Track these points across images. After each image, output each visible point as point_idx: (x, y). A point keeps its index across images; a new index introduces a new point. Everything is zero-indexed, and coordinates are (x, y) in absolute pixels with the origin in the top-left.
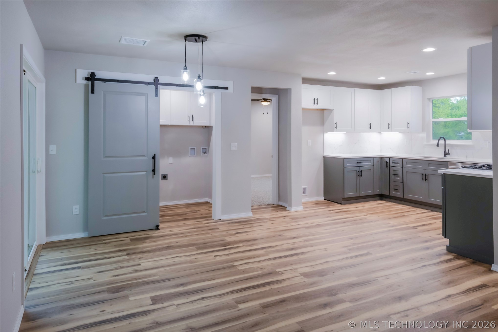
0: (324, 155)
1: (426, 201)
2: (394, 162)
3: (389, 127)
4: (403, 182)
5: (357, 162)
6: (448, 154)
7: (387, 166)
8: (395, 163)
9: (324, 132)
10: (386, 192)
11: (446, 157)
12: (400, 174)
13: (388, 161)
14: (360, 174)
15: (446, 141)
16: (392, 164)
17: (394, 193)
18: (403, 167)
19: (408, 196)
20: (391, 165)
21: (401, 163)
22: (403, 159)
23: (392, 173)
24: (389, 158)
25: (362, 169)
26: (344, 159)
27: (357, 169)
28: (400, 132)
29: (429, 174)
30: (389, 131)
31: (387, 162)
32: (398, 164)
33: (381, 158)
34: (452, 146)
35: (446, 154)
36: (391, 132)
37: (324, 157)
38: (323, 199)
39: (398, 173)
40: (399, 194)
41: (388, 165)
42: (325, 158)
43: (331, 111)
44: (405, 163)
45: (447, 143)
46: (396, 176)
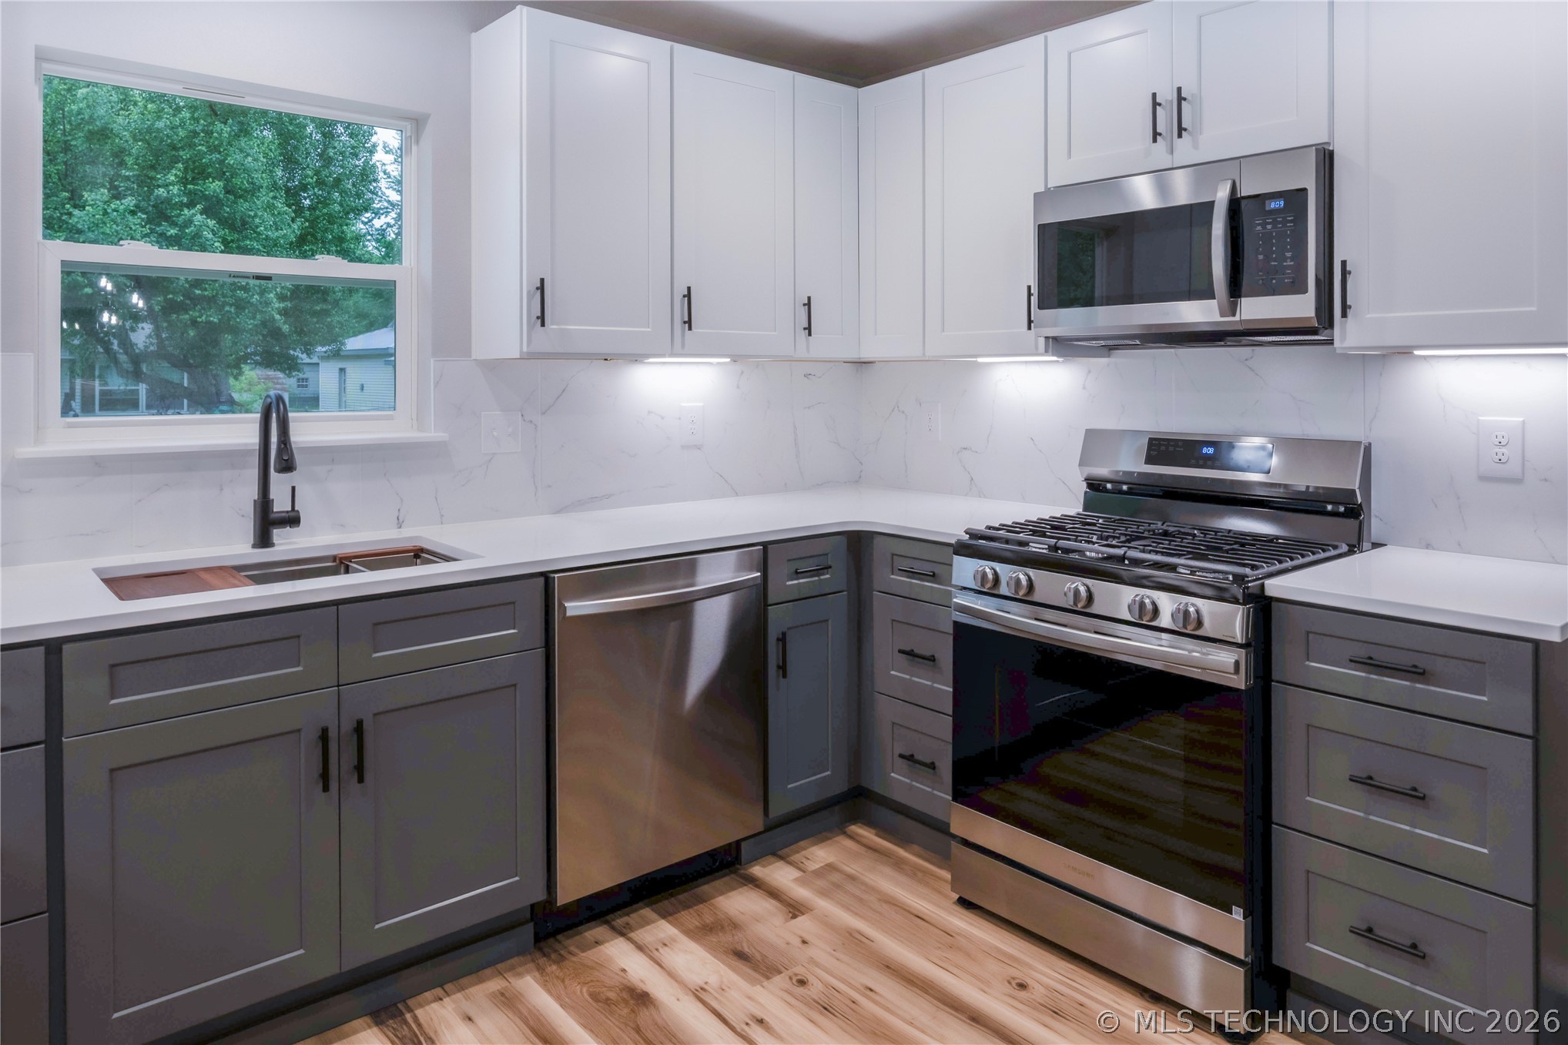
4: (54, 904)
6: (292, 520)
11: (272, 544)
22: (53, 647)
29: (377, 715)
44: (78, 687)
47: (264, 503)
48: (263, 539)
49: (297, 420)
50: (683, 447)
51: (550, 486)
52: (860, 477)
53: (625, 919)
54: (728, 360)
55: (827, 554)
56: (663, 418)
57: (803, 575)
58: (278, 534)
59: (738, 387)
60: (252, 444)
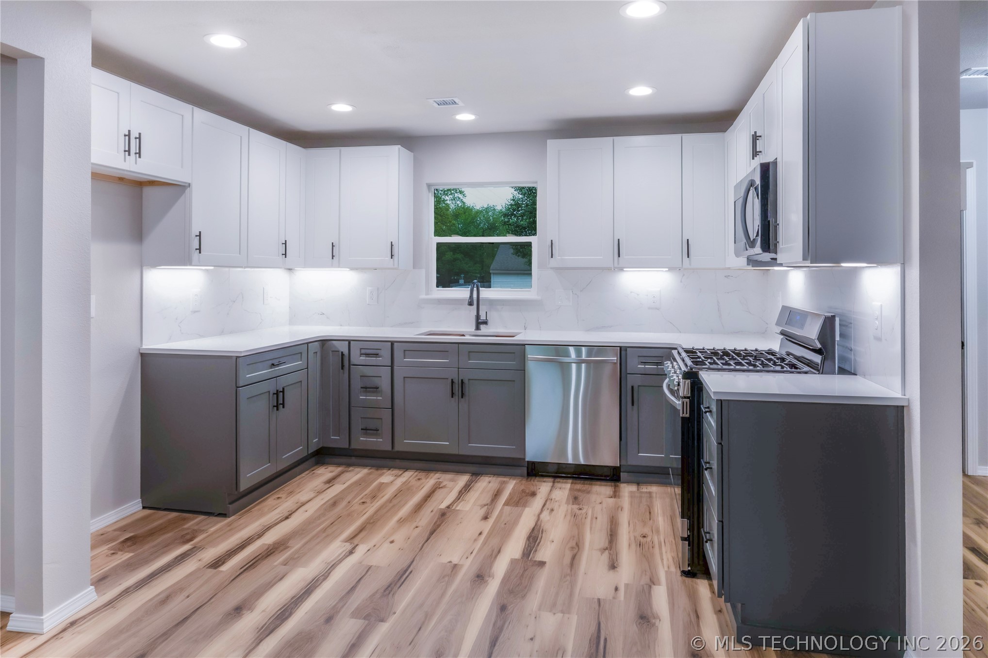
0: (144, 347)
1: (462, 452)
2: (363, 351)
3: (334, 254)
4: (392, 408)
5: (271, 362)
6: (485, 323)
7: (343, 367)
8: (367, 355)
9: (142, 263)
10: (336, 440)
11: (480, 330)
12: (385, 384)
13: (346, 352)
14: (278, 399)
15: (480, 292)
16: (356, 358)
17: (363, 441)
18: (392, 366)
19: (407, 443)
20: (354, 360)
21: (386, 353)
22: (392, 343)
23: (357, 384)
24: (349, 342)
25: (283, 382)
26: (240, 360)
27: (271, 387)
28: (352, 269)
29: (469, 380)
30: (332, 266)
31: (343, 354)
32: (376, 357)
33: (324, 342)
34: (492, 303)
35: (480, 323)
36: (339, 267)
37: (142, 355)
38: (140, 506)
39: (377, 381)
40: (380, 442)
41: (344, 362)
42: (147, 360)
43: (179, 189)
44: (398, 354)
45: (481, 296)
46: (373, 392)
47: (478, 317)
48: (478, 328)
49: (482, 290)
50: (649, 308)
51: (584, 320)
52: (766, 331)
53: (560, 480)
54: (667, 269)
55: (663, 357)
56: (638, 295)
57: (648, 364)
58: (482, 327)
59: (681, 282)
60: (467, 296)
